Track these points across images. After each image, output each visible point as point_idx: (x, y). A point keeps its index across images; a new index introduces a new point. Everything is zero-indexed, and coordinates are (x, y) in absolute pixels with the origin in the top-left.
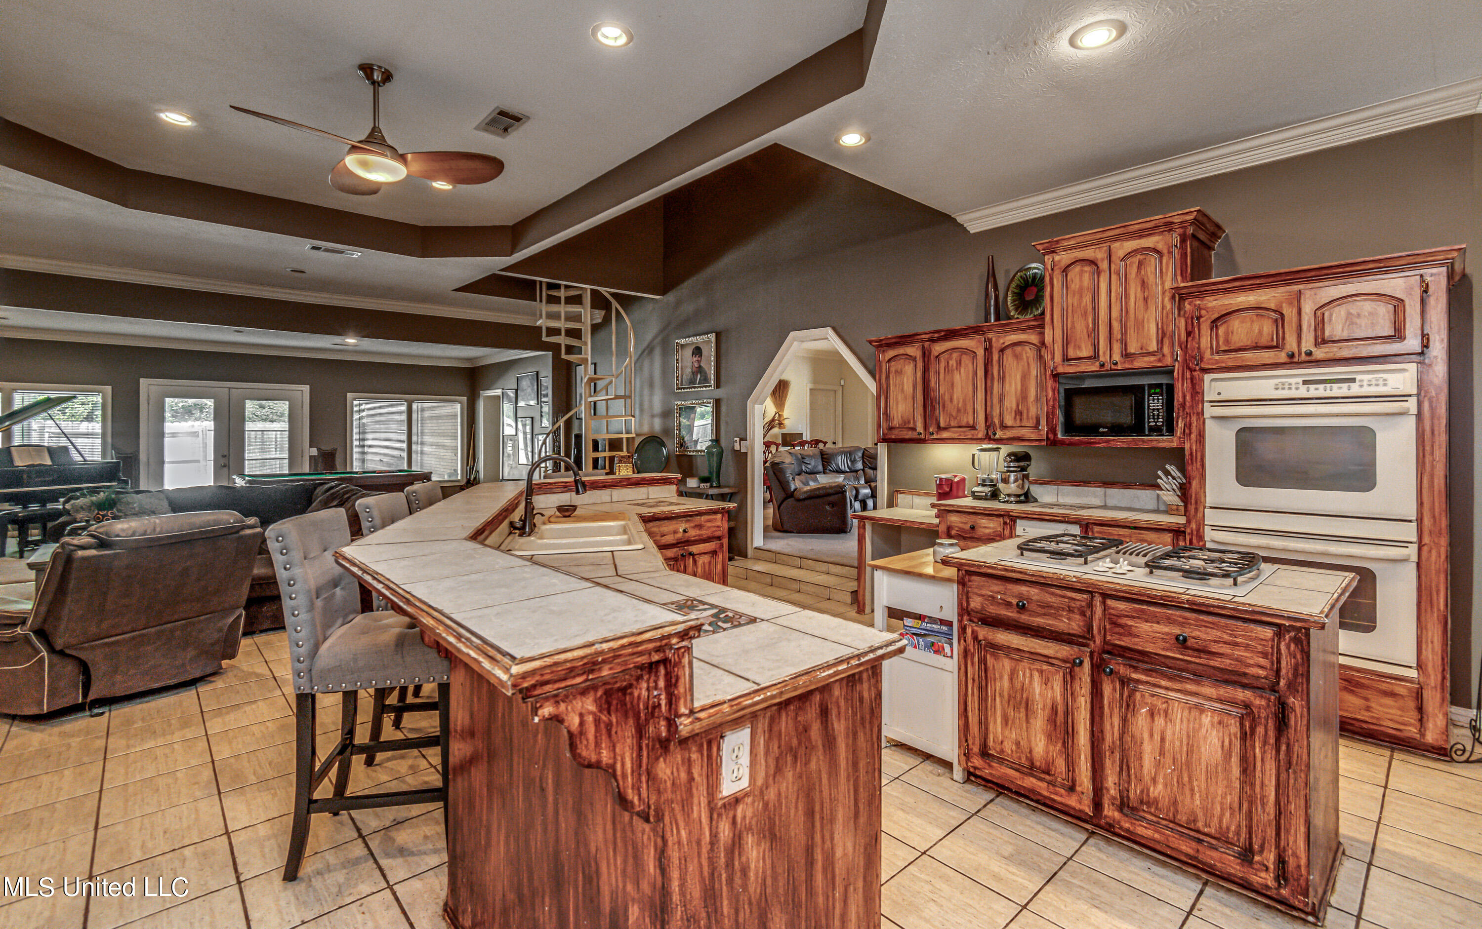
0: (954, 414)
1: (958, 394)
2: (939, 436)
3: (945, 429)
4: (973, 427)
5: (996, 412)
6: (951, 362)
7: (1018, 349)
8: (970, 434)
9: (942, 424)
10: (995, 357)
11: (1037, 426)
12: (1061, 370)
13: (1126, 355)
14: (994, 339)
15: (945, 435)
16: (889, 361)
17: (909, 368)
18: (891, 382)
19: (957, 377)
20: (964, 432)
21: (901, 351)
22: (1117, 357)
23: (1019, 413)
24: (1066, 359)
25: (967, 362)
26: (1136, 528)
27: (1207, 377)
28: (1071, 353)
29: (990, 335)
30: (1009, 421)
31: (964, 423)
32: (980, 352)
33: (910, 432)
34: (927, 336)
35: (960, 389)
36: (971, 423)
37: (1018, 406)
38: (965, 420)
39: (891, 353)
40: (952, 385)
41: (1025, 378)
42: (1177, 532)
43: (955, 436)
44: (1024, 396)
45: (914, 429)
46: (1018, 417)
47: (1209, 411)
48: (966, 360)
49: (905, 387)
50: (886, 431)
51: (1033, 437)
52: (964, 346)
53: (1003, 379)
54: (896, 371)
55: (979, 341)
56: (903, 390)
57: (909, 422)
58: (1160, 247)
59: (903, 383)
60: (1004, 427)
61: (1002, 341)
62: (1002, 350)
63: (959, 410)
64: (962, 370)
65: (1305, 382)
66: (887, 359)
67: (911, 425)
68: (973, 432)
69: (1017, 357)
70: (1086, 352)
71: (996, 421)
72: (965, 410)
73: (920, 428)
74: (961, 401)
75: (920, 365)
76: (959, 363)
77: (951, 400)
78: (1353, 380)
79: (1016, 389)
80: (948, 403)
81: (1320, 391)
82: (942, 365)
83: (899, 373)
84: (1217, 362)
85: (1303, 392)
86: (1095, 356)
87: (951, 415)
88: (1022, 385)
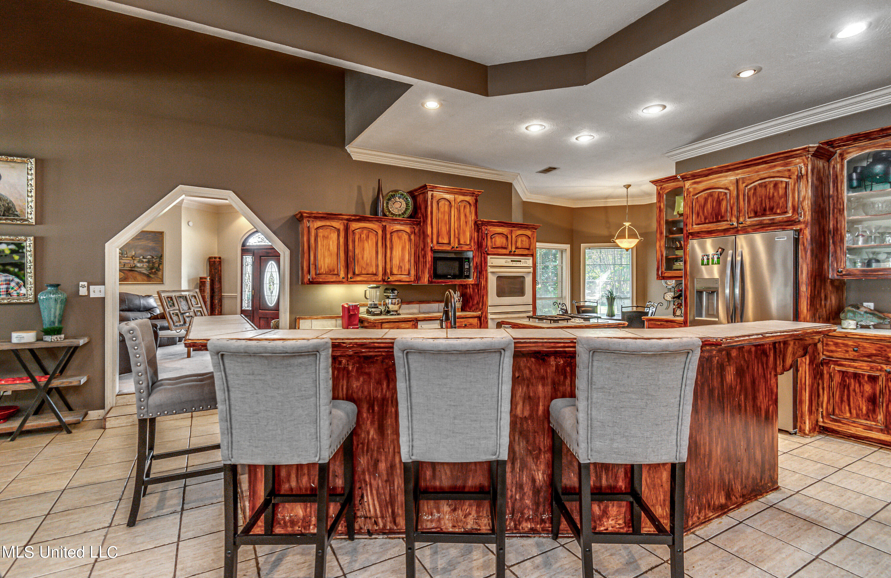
0: (364, 266)
1: (366, 255)
2: (354, 280)
3: (358, 275)
4: (375, 275)
5: (388, 267)
6: (362, 236)
7: (400, 234)
8: (374, 278)
9: (357, 272)
10: (388, 236)
11: (409, 274)
12: (436, 248)
13: (459, 244)
14: (387, 226)
15: (359, 279)
16: (317, 228)
17: (334, 236)
18: (319, 243)
19: (366, 245)
20: (370, 277)
21: (328, 223)
22: (456, 245)
23: (400, 267)
24: (438, 243)
25: (372, 237)
26: (466, 318)
27: (489, 257)
28: (440, 241)
29: (384, 224)
30: (395, 271)
31: (370, 272)
32: (380, 232)
33: (335, 277)
34: (347, 217)
35: (368, 252)
36: (375, 272)
37: (400, 264)
38: (371, 270)
39: (319, 223)
40: (363, 249)
41: (403, 249)
42: (479, 318)
43: (365, 279)
44: (402, 259)
45: (338, 275)
46: (400, 270)
47: (490, 270)
48: (372, 236)
49: (331, 248)
50: (314, 276)
51: (407, 280)
52: (370, 227)
53: (392, 249)
54: (323, 236)
55: (379, 226)
56: (329, 249)
57: (334, 270)
58: (471, 202)
59: (329, 245)
60: (392, 274)
61: (392, 228)
62: (391, 233)
63: (367, 264)
64: (369, 241)
65: (512, 261)
66: (315, 227)
67: (336, 272)
68: (376, 277)
69: (400, 238)
70: (446, 241)
71: (389, 271)
72: (371, 264)
73: (342, 274)
74: (369, 259)
75: (342, 234)
76: (368, 237)
77: (363, 258)
78: (520, 261)
79: (399, 255)
80: (360, 259)
81: (514, 264)
82: (357, 237)
83: (325, 237)
84: (492, 251)
85: (511, 264)
86: (449, 243)
87: (362, 267)
88: (402, 253)
